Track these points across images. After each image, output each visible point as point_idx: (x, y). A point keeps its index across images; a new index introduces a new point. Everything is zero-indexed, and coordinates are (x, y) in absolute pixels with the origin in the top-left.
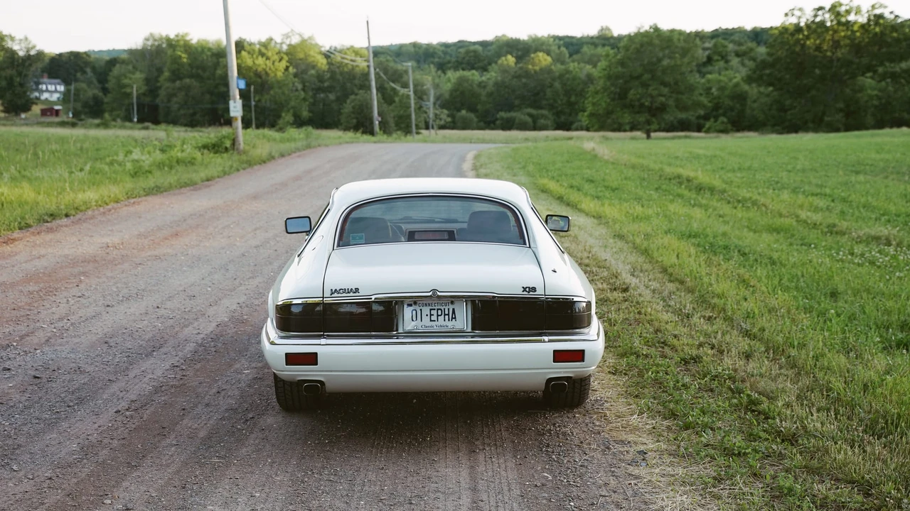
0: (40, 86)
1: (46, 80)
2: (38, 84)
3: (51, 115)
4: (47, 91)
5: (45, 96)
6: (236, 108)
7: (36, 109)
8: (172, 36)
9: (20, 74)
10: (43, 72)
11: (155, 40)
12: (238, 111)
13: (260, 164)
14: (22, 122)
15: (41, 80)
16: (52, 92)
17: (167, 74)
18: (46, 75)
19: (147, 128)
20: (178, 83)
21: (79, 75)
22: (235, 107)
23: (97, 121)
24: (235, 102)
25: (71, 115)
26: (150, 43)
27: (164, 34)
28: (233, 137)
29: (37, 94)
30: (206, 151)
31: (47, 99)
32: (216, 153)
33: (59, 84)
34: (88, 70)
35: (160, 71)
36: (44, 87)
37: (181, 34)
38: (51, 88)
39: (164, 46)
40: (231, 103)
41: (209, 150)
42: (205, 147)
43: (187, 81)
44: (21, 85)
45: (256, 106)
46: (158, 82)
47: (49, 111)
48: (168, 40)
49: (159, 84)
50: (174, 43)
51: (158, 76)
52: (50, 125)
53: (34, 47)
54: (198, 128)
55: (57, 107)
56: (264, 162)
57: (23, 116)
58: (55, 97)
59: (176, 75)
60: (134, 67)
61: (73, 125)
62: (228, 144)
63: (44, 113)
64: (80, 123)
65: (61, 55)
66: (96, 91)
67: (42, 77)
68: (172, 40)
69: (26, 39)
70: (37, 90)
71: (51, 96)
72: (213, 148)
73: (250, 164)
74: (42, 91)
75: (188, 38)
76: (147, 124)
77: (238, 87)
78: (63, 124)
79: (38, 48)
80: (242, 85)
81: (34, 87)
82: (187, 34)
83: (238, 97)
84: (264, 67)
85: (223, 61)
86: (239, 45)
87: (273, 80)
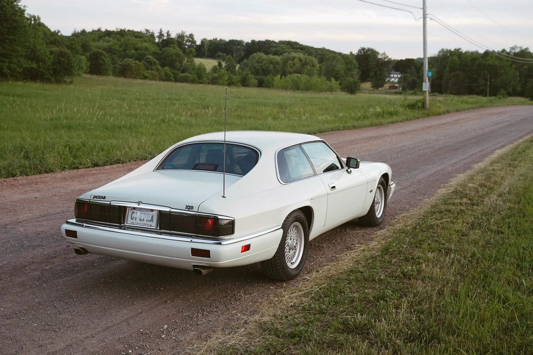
0: (390, 75)
1: (393, 72)
2: (389, 74)
3: (393, 89)
4: (393, 77)
5: (393, 80)
7: (387, 86)
8: (452, 50)
9: (380, 70)
10: (393, 68)
11: (444, 52)
12: (426, 88)
13: (436, 115)
14: (379, 92)
15: (391, 72)
16: (395, 78)
17: (448, 69)
18: (394, 70)
19: (435, 95)
20: (453, 74)
21: (408, 70)
22: (425, 86)
23: (411, 92)
25: (401, 89)
26: (441, 54)
27: (449, 49)
28: (423, 101)
29: (388, 79)
31: (393, 81)
32: (412, 109)
33: (399, 74)
34: (413, 67)
35: (445, 67)
36: (392, 76)
37: (457, 48)
38: (395, 76)
39: (448, 55)
40: (424, 84)
41: (409, 108)
42: (407, 106)
43: (458, 72)
44: (380, 75)
45: (490, 85)
46: (443, 72)
47: (393, 87)
48: (450, 51)
49: (443, 74)
50: (453, 53)
51: (444, 70)
52: (391, 93)
53: (388, 57)
54: (461, 96)
55: (396, 85)
56: (440, 114)
57: (380, 89)
58: (397, 80)
59: (452, 69)
60: (432, 66)
61: (401, 93)
63: (390, 88)
64: (404, 92)
65: (401, 60)
66: (414, 78)
67: (392, 71)
68: (452, 52)
69: (384, 53)
70: (389, 77)
71: (395, 80)
72: (412, 107)
73: (428, 115)
74: (392, 78)
75: (460, 51)
76: (436, 93)
77: (428, 76)
78: (396, 93)
79: (389, 58)
80: (430, 74)
81: (388, 76)
82: (460, 49)
83: (428, 81)
84: (498, 64)
85: (477, 62)
86: (487, 53)
87: (503, 71)
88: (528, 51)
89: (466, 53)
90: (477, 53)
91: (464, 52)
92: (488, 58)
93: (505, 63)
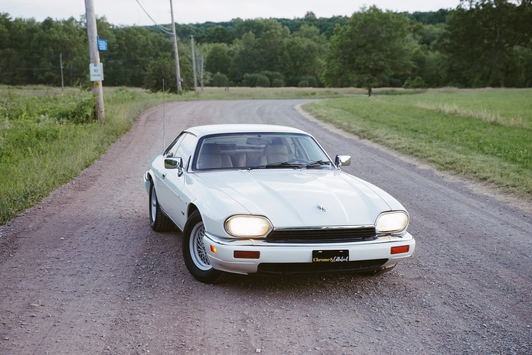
6: (96, 72)
12: (99, 75)
24: (95, 66)
30: (65, 120)
32: (77, 123)
40: (92, 67)
41: (68, 119)
42: (64, 115)
45: (63, 69)
62: (89, 112)
72: (73, 117)
73: (117, 134)
75: (8, 17)
77: (98, 49)
80: (103, 46)
82: (7, 14)
83: (99, 60)
84: (68, 39)
85: (36, 35)
86: (48, 23)
87: (75, 49)
88: (105, 21)
89: (16, 21)
90: (32, 22)
91: (13, 20)
92: (52, 29)
93: (77, 37)
